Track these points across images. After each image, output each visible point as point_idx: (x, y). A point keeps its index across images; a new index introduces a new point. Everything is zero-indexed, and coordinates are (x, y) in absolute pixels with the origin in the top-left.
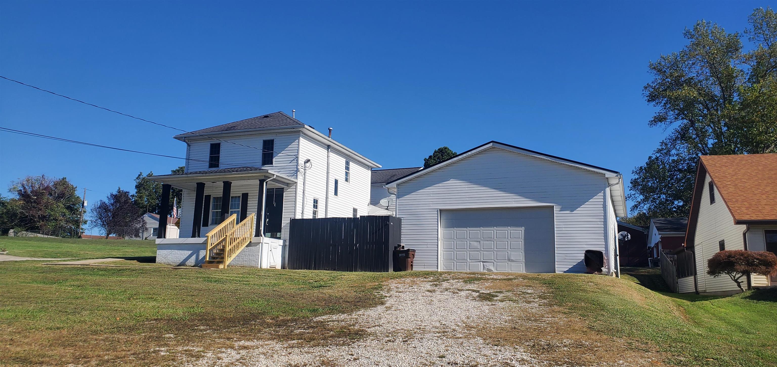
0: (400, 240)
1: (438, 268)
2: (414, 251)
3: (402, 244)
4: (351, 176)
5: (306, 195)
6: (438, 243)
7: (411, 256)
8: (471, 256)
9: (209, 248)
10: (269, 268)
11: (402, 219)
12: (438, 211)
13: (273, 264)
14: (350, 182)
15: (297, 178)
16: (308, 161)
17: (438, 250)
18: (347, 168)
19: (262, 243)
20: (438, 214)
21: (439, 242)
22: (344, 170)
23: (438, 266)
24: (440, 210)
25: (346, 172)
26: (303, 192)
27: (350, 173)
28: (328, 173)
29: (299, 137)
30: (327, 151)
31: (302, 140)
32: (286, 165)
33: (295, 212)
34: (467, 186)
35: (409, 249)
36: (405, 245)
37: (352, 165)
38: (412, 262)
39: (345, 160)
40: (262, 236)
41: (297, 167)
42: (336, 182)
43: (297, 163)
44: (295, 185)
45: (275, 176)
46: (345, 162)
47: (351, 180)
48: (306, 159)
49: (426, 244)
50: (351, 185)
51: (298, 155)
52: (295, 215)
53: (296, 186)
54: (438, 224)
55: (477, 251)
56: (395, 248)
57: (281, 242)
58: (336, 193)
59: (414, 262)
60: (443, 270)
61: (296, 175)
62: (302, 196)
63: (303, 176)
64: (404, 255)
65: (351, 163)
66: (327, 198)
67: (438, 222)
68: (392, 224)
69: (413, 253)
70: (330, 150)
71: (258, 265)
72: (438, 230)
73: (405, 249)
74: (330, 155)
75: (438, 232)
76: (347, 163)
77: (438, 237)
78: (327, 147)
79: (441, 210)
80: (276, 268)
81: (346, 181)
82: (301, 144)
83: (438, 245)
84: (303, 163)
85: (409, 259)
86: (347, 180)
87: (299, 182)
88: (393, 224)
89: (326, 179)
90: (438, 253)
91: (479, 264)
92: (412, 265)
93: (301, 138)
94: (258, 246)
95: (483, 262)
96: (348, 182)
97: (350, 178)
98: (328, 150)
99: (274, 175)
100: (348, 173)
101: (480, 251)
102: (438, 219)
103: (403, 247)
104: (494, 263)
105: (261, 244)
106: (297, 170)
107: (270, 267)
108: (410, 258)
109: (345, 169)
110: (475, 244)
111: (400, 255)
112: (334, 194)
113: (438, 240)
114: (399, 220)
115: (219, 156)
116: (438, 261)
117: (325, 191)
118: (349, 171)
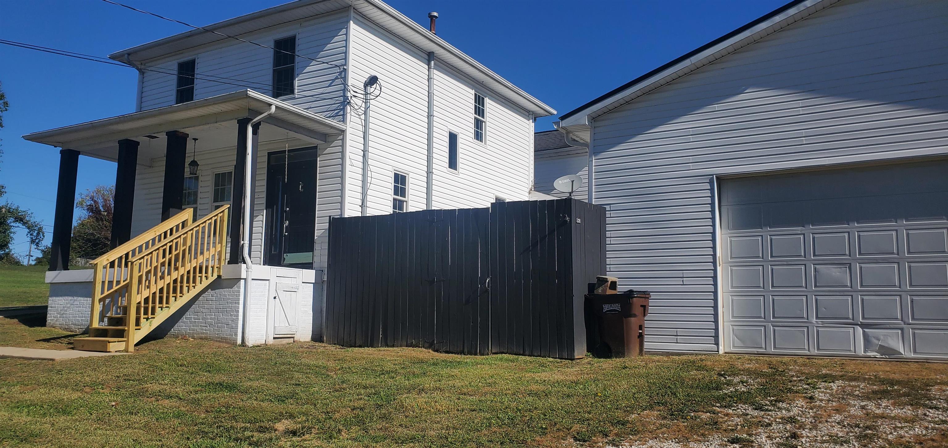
0: (602, 266)
1: (717, 344)
2: (645, 295)
3: (610, 278)
4: (488, 128)
5: (370, 162)
6: (715, 270)
7: (637, 310)
8: (822, 309)
9: (98, 295)
10: (271, 341)
11: (608, 208)
12: (711, 183)
13: (283, 329)
14: (488, 142)
15: (344, 121)
16: (373, 80)
17: (715, 293)
18: (479, 110)
19: (245, 279)
20: (712, 190)
21: (719, 269)
22: (471, 115)
23: (716, 337)
24: (717, 178)
25: (477, 121)
26: (364, 156)
27: (488, 124)
28: (430, 116)
29: (348, 22)
30: (427, 67)
31: (353, 27)
32: (321, 91)
33: (342, 203)
34: (801, 103)
35: (631, 291)
36: (617, 280)
37: (489, 104)
38: (641, 327)
39: (473, 92)
40: (245, 263)
41: (344, 93)
42: (453, 138)
43: (345, 84)
44: (341, 137)
45: (273, 108)
46: (473, 97)
47: (488, 138)
48: (368, 76)
49: (679, 274)
50: (489, 147)
51: (345, 65)
52: (342, 209)
53: (343, 140)
54: (713, 219)
55: (843, 294)
56: (592, 287)
57: (310, 275)
58: (453, 163)
59: (647, 324)
60: (734, 347)
61: (341, 113)
62: (361, 165)
63: (363, 117)
64: (617, 307)
65: (487, 101)
66: (429, 173)
67: (713, 212)
68: (579, 221)
69: (642, 301)
70: (433, 62)
71: (236, 335)
72: (714, 234)
73: (621, 289)
74: (435, 77)
75: (714, 240)
76: (479, 101)
77: (714, 255)
78: (426, 57)
79: (722, 180)
80: (295, 339)
81: (477, 139)
82: (352, 38)
83: (715, 278)
84: (362, 86)
85: (633, 319)
86: (479, 136)
87: (349, 131)
88: (583, 220)
89: (426, 131)
90: (716, 300)
91: (851, 330)
92: (641, 336)
93: (352, 25)
94: (235, 288)
95: (863, 326)
96: (481, 141)
97: (488, 133)
98: (429, 65)
99: (270, 105)
100: (482, 122)
101: (852, 292)
102: (712, 204)
103: (613, 285)
104: (902, 329)
105: (242, 282)
106: (346, 102)
107: (274, 338)
108: (635, 316)
109: (473, 112)
110: (835, 272)
111: (606, 308)
112: (447, 165)
113: (714, 263)
114: (600, 211)
115: (193, 88)
116: (716, 322)
117: (425, 158)
118: (483, 117)
